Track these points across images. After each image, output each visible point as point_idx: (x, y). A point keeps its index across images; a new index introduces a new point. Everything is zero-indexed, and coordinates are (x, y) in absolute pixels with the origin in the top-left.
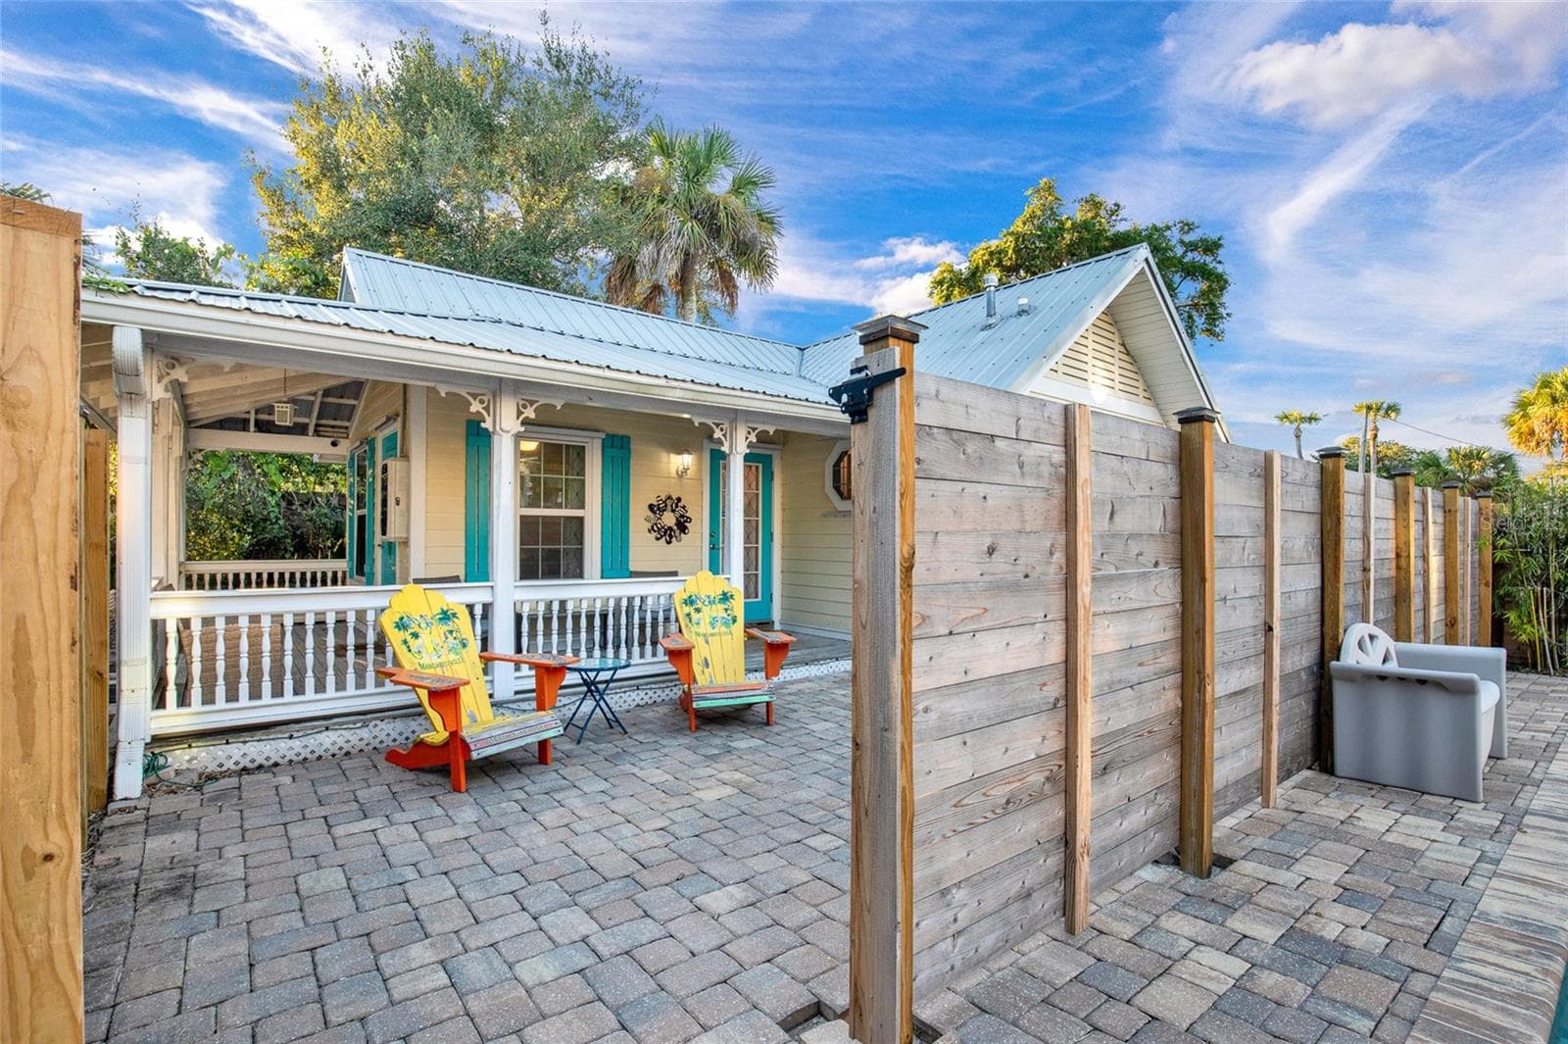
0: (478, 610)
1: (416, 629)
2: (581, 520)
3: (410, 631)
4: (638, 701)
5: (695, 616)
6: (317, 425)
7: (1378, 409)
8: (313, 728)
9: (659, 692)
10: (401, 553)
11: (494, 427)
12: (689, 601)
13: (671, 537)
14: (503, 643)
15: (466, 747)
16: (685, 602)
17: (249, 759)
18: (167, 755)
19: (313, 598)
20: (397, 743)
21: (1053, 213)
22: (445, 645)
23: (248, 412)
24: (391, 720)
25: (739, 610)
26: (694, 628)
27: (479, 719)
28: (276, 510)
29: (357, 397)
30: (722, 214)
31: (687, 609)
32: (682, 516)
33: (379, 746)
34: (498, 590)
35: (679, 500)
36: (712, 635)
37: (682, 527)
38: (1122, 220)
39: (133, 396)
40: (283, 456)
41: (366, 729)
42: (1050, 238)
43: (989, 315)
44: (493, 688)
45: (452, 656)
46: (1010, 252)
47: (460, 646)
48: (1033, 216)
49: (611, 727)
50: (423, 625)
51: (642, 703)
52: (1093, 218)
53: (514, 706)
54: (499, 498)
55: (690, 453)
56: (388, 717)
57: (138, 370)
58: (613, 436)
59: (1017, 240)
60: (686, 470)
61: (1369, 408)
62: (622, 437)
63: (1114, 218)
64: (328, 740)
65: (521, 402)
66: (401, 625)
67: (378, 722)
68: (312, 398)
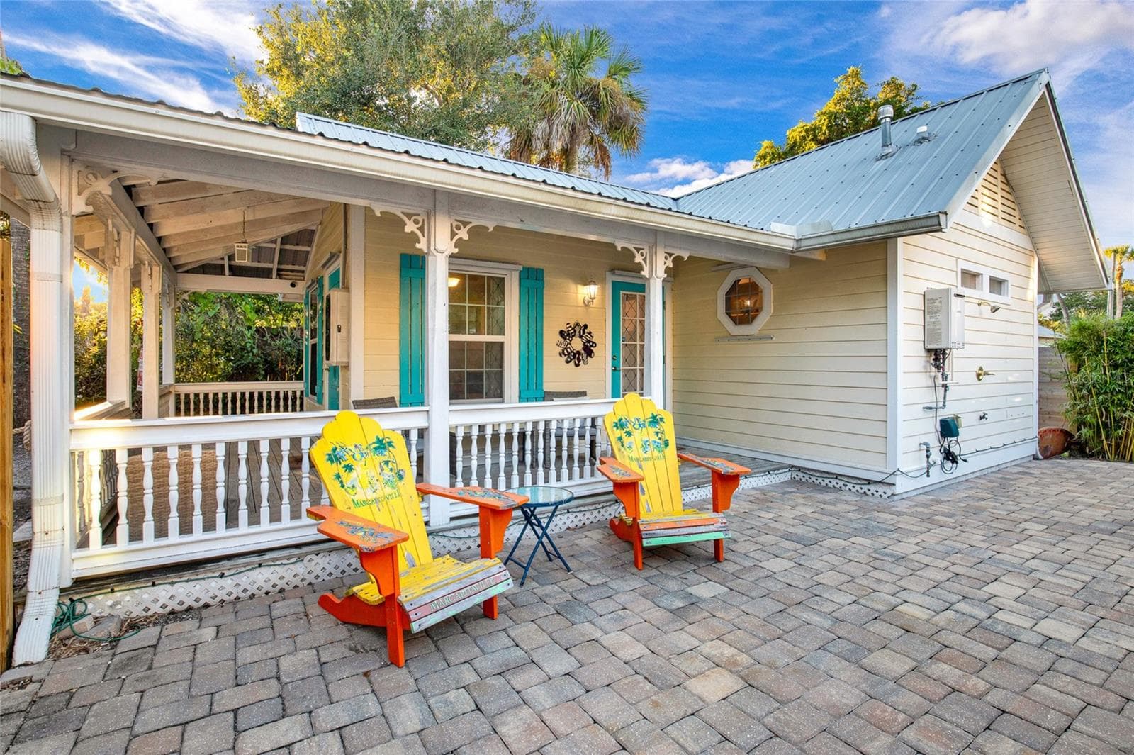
0: (414, 436)
1: (350, 461)
2: (501, 345)
3: (343, 463)
4: (569, 524)
5: (626, 440)
6: (278, 270)
7: (1124, 253)
8: (245, 565)
9: (588, 514)
10: (343, 376)
11: (429, 247)
12: (620, 425)
13: (579, 361)
14: (438, 473)
15: (405, 617)
16: (616, 426)
17: (177, 601)
18: (87, 601)
19: (242, 427)
20: (333, 577)
21: (860, 96)
22: (382, 477)
23: (223, 259)
24: (327, 554)
25: (670, 433)
26: (627, 452)
27: (417, 563)
28: (251, 341)
29: (310, 244)
30: (602, 94)
31: (619, 433)
32: (588, 341)
33: (314, 581)
34: (434, 415)
35: (586, 326)
36: (646, 459)
37: (588, 350)
38: (917, 98)
39: (43, 205)
40: (258, 297)
41: (300, 564)
42: (858, 115)
43: (885, 145)
44: (428, 515)
45: (388, 490)
46: (824, 128)
47: (396, 479)
48: (843, 98)
49: (551, 560)
50: (358, 456)
51: (572, 526)
52: (894, 97)
53: (450, 534)
54: (434, 321)
55: (595, 284)
56: (324, 551)
57: (31, 167)
58: (529, 269)
59: (830, 118)
60: (592, 299)
61: (1115, 252)
62: (537, 270)
63: (911, 97)
64: (261, 578)
65: (456, 223)
66: (334, 457)
67: (313, 556)
68: (273, 246)
